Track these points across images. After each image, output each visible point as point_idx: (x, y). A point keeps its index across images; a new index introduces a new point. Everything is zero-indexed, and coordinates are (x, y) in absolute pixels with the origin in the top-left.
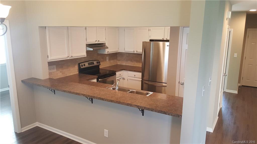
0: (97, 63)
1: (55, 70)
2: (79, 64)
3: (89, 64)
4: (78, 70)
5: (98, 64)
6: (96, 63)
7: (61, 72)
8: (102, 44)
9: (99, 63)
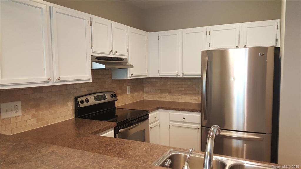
0: (112, 96)
1: (20, 113)
2: (76, 99)
3: (96, 99)
4: (74, 111)
5: (114, 99)
6: (110, 96)
7: (33, 116)
8: (122, 59)
9: (115, 96)
